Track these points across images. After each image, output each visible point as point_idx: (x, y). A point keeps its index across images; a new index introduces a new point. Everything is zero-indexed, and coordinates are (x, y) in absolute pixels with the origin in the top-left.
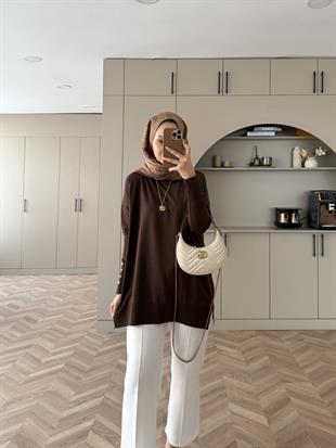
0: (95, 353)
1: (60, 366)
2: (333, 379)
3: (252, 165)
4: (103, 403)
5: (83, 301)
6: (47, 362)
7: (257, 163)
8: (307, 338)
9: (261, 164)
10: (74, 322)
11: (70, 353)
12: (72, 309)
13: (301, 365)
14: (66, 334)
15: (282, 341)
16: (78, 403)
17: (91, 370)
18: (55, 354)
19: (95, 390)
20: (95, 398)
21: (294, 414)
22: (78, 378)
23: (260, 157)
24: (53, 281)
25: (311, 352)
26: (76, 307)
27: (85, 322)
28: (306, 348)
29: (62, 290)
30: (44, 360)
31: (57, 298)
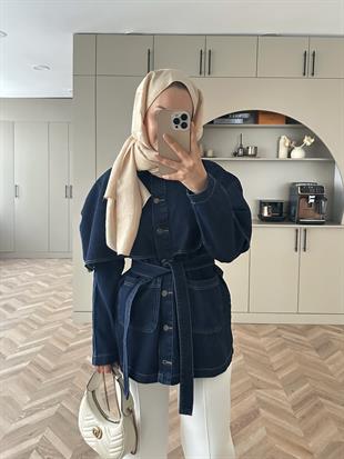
0: (64, 349)
1: (24, 365)
2: (308, 385)
3: (236, 154)
4: (57, 413)
5: (67, 287)
6: (12, 359)
7: (242, 153)
8: (286, 334)
9: (245, 154)
10: (53, 310)
11: (39, 348)
12: (55, 296)
13: (276, 367)
14: (40, 325)
15: (259, 337)
16: (30, 412)
17: (54, 370)
18: (22, 349)
19: (53, 396)
20: (51, 406)
21: (262, 432)
22: (39, 380)
23: (245, 147)
24: (44, 265)
25: (288, 350)
26: (60, 294)
27: (63, 311)
28: (283, 346)
29: (51, 275)
30: (9, 357)
31: (43, 284)
